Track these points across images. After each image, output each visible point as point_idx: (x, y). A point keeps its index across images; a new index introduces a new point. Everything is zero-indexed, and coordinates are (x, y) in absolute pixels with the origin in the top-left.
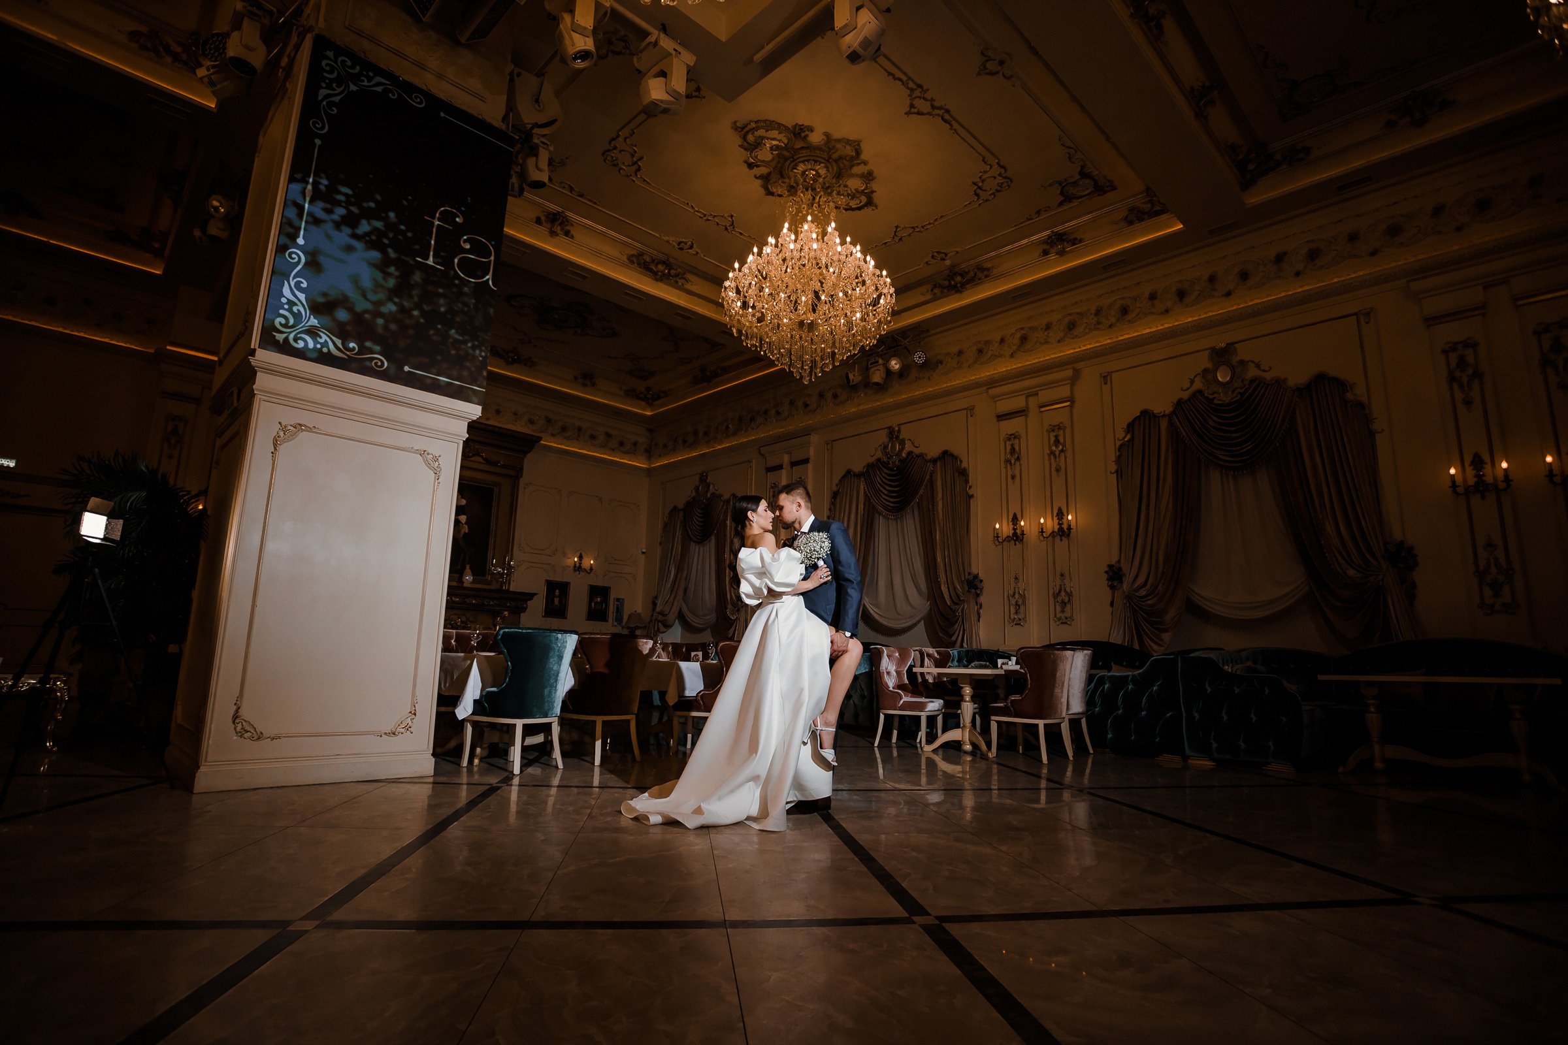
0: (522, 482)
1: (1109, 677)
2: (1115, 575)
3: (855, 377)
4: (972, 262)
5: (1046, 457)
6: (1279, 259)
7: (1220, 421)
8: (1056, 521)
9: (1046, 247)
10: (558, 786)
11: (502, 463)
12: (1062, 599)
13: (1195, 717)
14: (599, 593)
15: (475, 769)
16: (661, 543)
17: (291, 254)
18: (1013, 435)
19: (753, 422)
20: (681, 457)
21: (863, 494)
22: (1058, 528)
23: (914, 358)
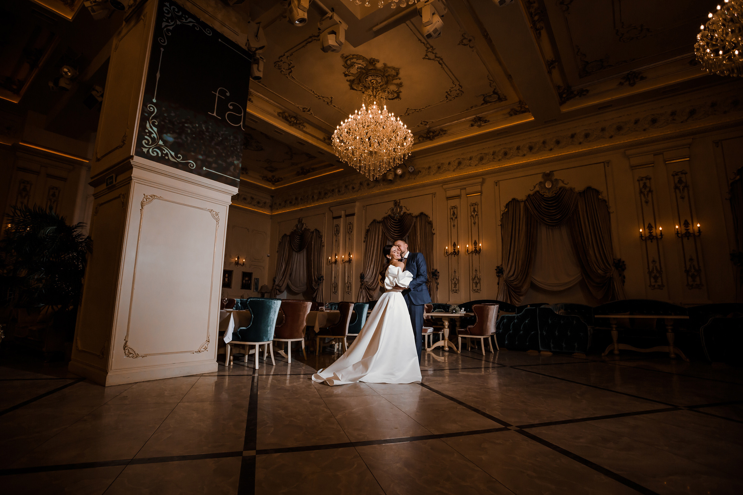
1: (506, 316)
2: (500, 271)
4: (439, 127)
5: (469, 218)
6: (573, 136)
7: (546, 205)
8: (474, 246)
9: (473, 123)
12: (476, 281)
13: (544, 334)
14: (247, 275)
16: (277, 252)
17: (150, 107)
18: (454, 206)
19: (326, 195)
20: (288, 210)
21: (381, 231)
22: (474, 250)
23: (409, 169)
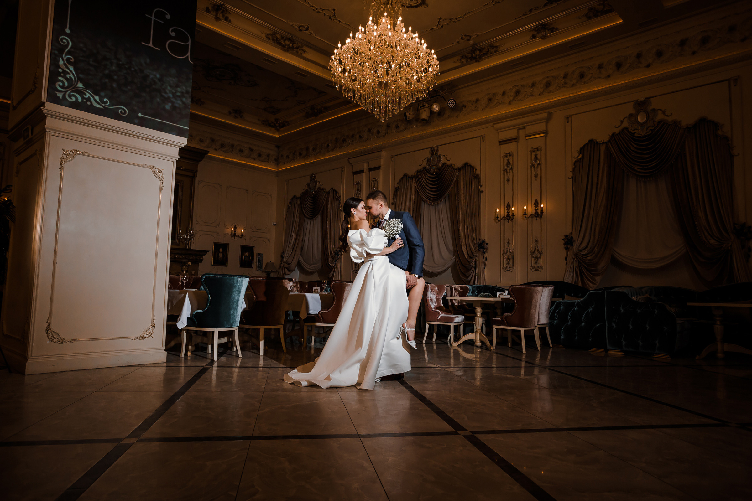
0: (197, 179)
1: (563, 303)
2: (568, 241)
3: (410, 115)
4: (487, 42)
5: (529, 168)
6: (683, 43)
7: (638, 147)
8: (534, 208)
9: (535, 33)
10: (239, 367)
11: (184, 168)
12: (536, 255)
13: (613, 326)
14: (247, 250)
15: (189, 358)
16: (286, 219)
17: (62, 39)
18: (509, 153)
19: (344, 142)
20: (298, 164)
21: (414, 189)
22: (535, 212)
23: (448, 103)
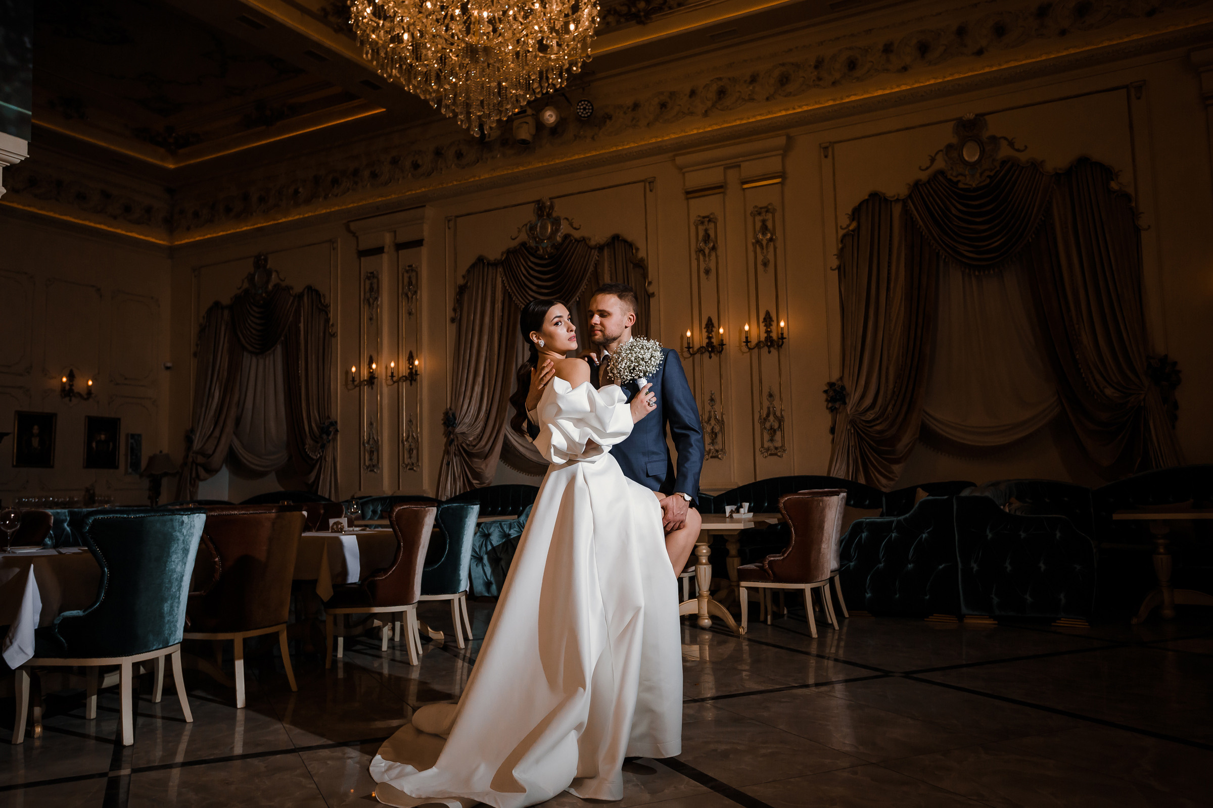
2: (836, 395)
3: (492, 131)
5: (750, 248)
7: (966, 209)
12: (771, 425)
13: (973, 568)
14: (101, 427)
16: (195, 355)
18: (707, 217)
19: (336, 184)
20: (223, 231)
21: (500, 290)
22: (765, 337)
23: (577, 109)
